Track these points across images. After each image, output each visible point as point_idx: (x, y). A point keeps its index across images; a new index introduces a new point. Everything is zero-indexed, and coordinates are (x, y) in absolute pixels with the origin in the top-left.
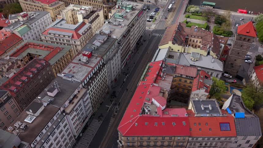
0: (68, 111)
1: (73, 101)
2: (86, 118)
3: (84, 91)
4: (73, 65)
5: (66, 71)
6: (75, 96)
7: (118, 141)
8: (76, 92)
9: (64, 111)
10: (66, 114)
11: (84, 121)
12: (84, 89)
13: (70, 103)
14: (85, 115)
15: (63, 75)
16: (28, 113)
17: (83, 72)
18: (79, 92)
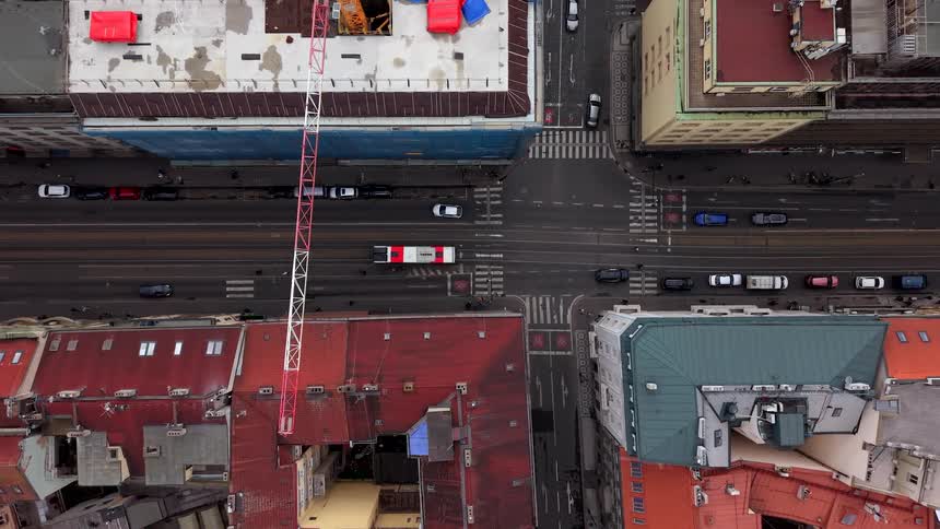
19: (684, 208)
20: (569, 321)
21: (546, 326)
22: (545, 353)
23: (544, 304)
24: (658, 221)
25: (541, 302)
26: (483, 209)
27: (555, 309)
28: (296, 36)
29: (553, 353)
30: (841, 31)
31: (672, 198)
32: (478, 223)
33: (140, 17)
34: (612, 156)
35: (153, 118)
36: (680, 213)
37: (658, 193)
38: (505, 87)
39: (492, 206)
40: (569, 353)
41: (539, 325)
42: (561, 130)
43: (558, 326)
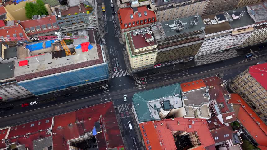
0: (233, 34)
1: (241, 30)
2: (234, 45)
3: (252, 29)
4: (262, 7)
5: (254, 8)
6: (244, 29)
7: (241, 73)
8: (247, 27)
9: (231, 32)
10: (231, 35)
11: (231, 46)
12: (253, 28)
13: (238, 30)
14: (235, 43)
15: (250, 9)
16: (216, 18)
17: (263, 17)
18: (249, 28)
19: (146, 81)
20: (128, 109)
21: (123, 111)
22: (125, 117)
23: (122, 107)
24: (141, 84)
25: (121, 106)
26: (105, 90)
27: (124, 107)
28: (58, 58)
29: (126, 117)
30: (153, 37)
31: (143, 79)
32: (104, 93)
33: (28, 61)
34: (129, 74)
35: (32, 79)
36: (145, 82)
37: (140, 79)
38: (98, 58)
39: (107, 89)
40: (130, 116)
41: (122, 112)
42: (118, 72)
43: (126, 111)
